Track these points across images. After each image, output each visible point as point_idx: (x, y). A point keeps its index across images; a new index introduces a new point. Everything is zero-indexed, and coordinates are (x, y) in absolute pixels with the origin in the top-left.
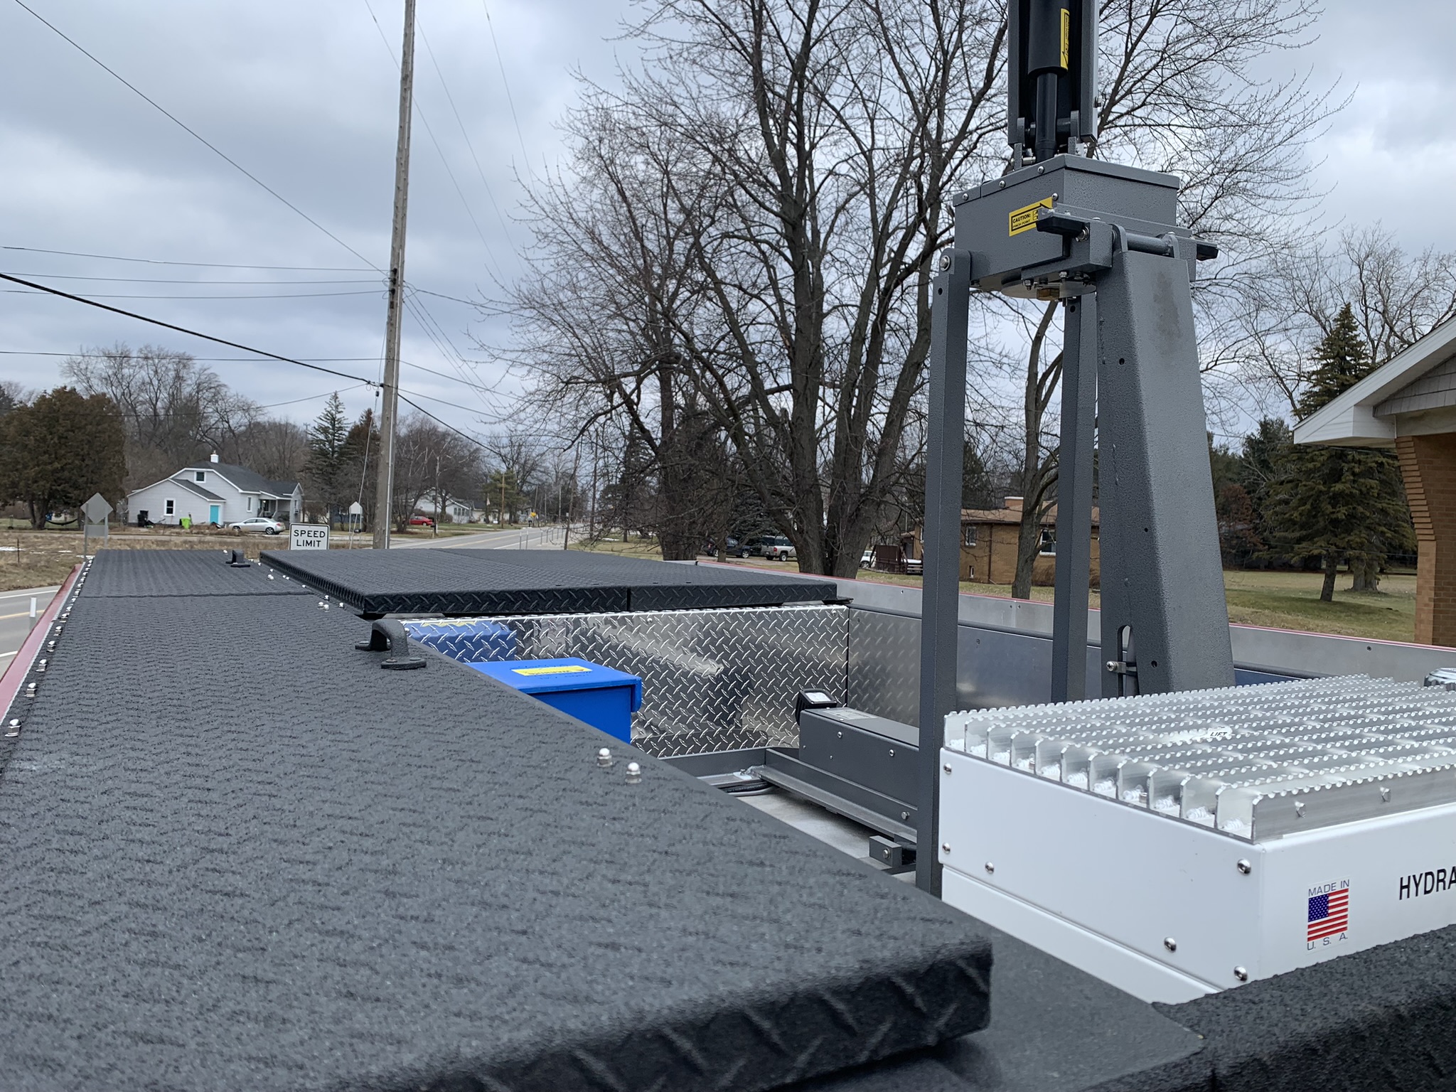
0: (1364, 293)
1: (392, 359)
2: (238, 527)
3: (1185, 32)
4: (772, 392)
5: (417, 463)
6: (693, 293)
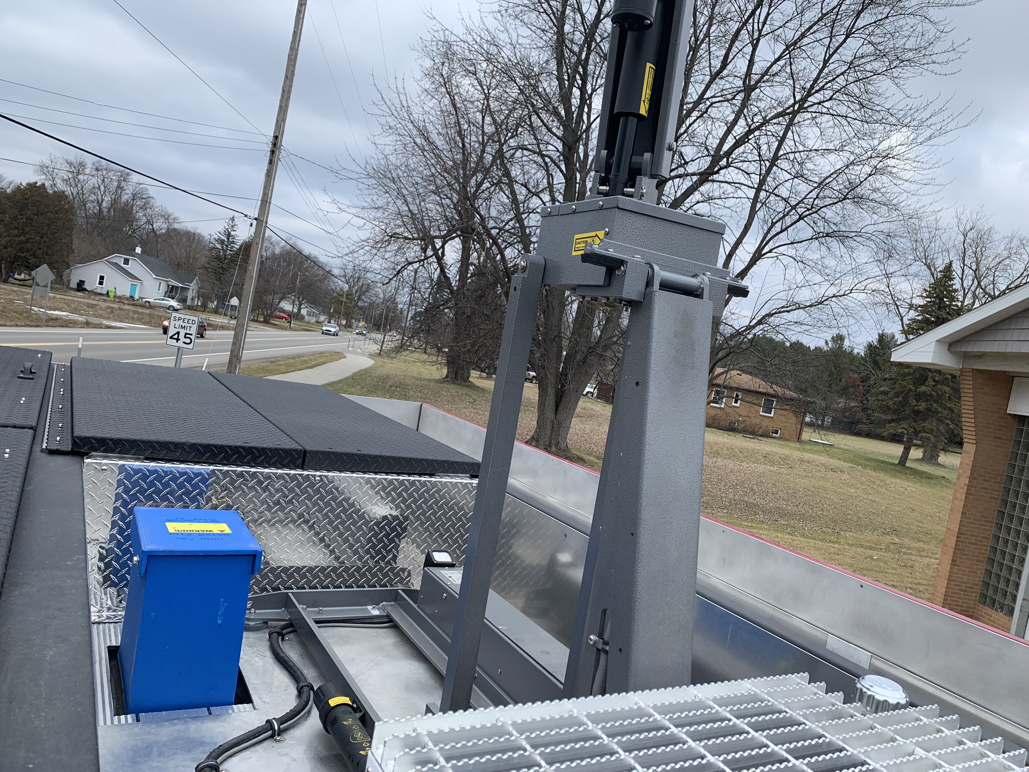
0: (964, 255)
1: (265, 202)
2: (149, 302)
3: (868, 52)
5: (284, 275)
6: (493, 185)
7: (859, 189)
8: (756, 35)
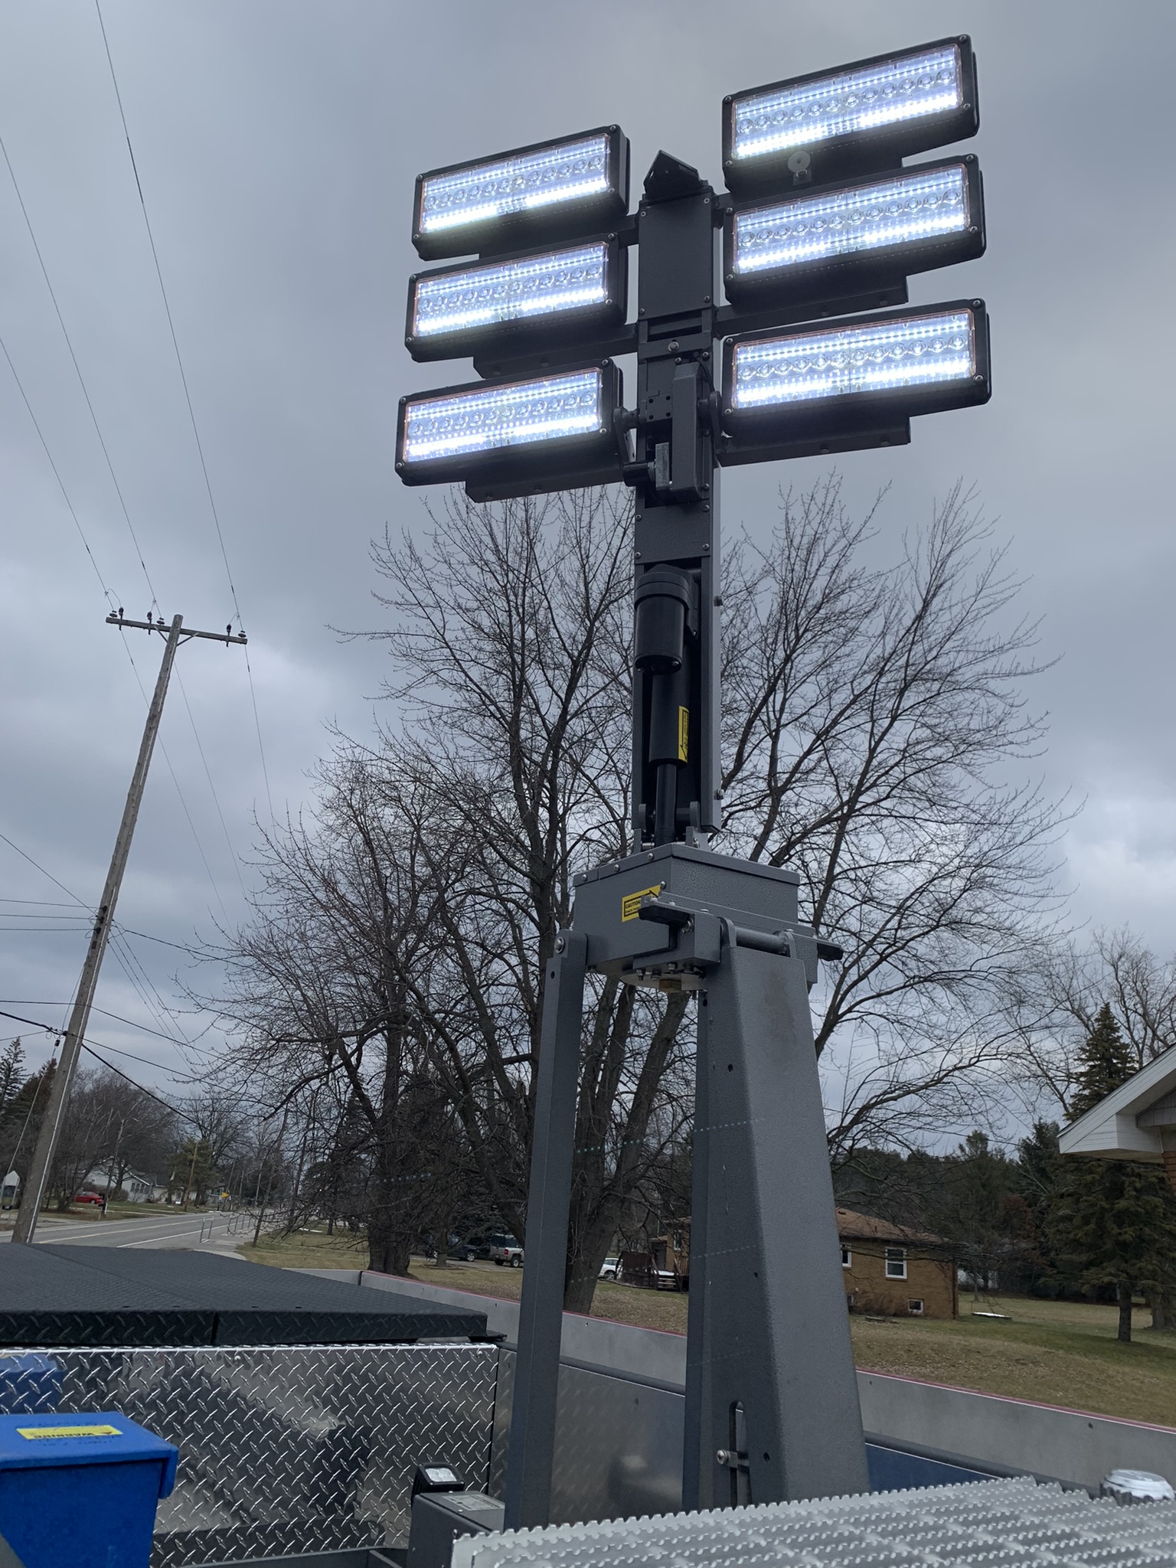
0: (1122, 994)
1: (83, 1004)
4: (511, 1061)
5: (98, 1127)
6: (432, 948)
7: (954, 912)
8: (774, 727)
